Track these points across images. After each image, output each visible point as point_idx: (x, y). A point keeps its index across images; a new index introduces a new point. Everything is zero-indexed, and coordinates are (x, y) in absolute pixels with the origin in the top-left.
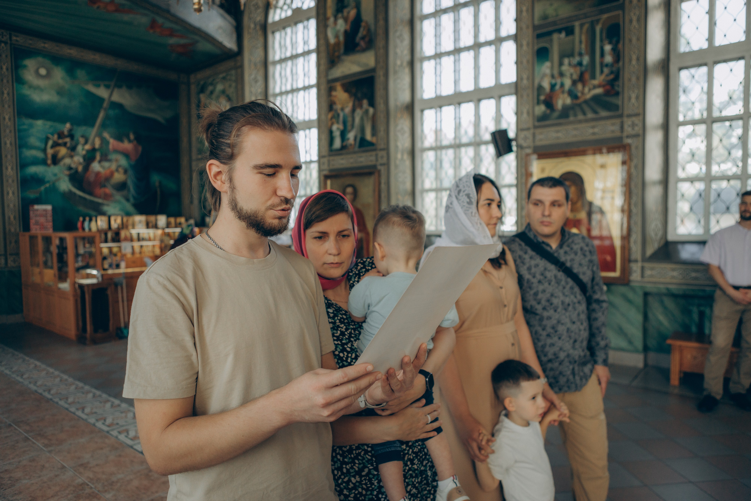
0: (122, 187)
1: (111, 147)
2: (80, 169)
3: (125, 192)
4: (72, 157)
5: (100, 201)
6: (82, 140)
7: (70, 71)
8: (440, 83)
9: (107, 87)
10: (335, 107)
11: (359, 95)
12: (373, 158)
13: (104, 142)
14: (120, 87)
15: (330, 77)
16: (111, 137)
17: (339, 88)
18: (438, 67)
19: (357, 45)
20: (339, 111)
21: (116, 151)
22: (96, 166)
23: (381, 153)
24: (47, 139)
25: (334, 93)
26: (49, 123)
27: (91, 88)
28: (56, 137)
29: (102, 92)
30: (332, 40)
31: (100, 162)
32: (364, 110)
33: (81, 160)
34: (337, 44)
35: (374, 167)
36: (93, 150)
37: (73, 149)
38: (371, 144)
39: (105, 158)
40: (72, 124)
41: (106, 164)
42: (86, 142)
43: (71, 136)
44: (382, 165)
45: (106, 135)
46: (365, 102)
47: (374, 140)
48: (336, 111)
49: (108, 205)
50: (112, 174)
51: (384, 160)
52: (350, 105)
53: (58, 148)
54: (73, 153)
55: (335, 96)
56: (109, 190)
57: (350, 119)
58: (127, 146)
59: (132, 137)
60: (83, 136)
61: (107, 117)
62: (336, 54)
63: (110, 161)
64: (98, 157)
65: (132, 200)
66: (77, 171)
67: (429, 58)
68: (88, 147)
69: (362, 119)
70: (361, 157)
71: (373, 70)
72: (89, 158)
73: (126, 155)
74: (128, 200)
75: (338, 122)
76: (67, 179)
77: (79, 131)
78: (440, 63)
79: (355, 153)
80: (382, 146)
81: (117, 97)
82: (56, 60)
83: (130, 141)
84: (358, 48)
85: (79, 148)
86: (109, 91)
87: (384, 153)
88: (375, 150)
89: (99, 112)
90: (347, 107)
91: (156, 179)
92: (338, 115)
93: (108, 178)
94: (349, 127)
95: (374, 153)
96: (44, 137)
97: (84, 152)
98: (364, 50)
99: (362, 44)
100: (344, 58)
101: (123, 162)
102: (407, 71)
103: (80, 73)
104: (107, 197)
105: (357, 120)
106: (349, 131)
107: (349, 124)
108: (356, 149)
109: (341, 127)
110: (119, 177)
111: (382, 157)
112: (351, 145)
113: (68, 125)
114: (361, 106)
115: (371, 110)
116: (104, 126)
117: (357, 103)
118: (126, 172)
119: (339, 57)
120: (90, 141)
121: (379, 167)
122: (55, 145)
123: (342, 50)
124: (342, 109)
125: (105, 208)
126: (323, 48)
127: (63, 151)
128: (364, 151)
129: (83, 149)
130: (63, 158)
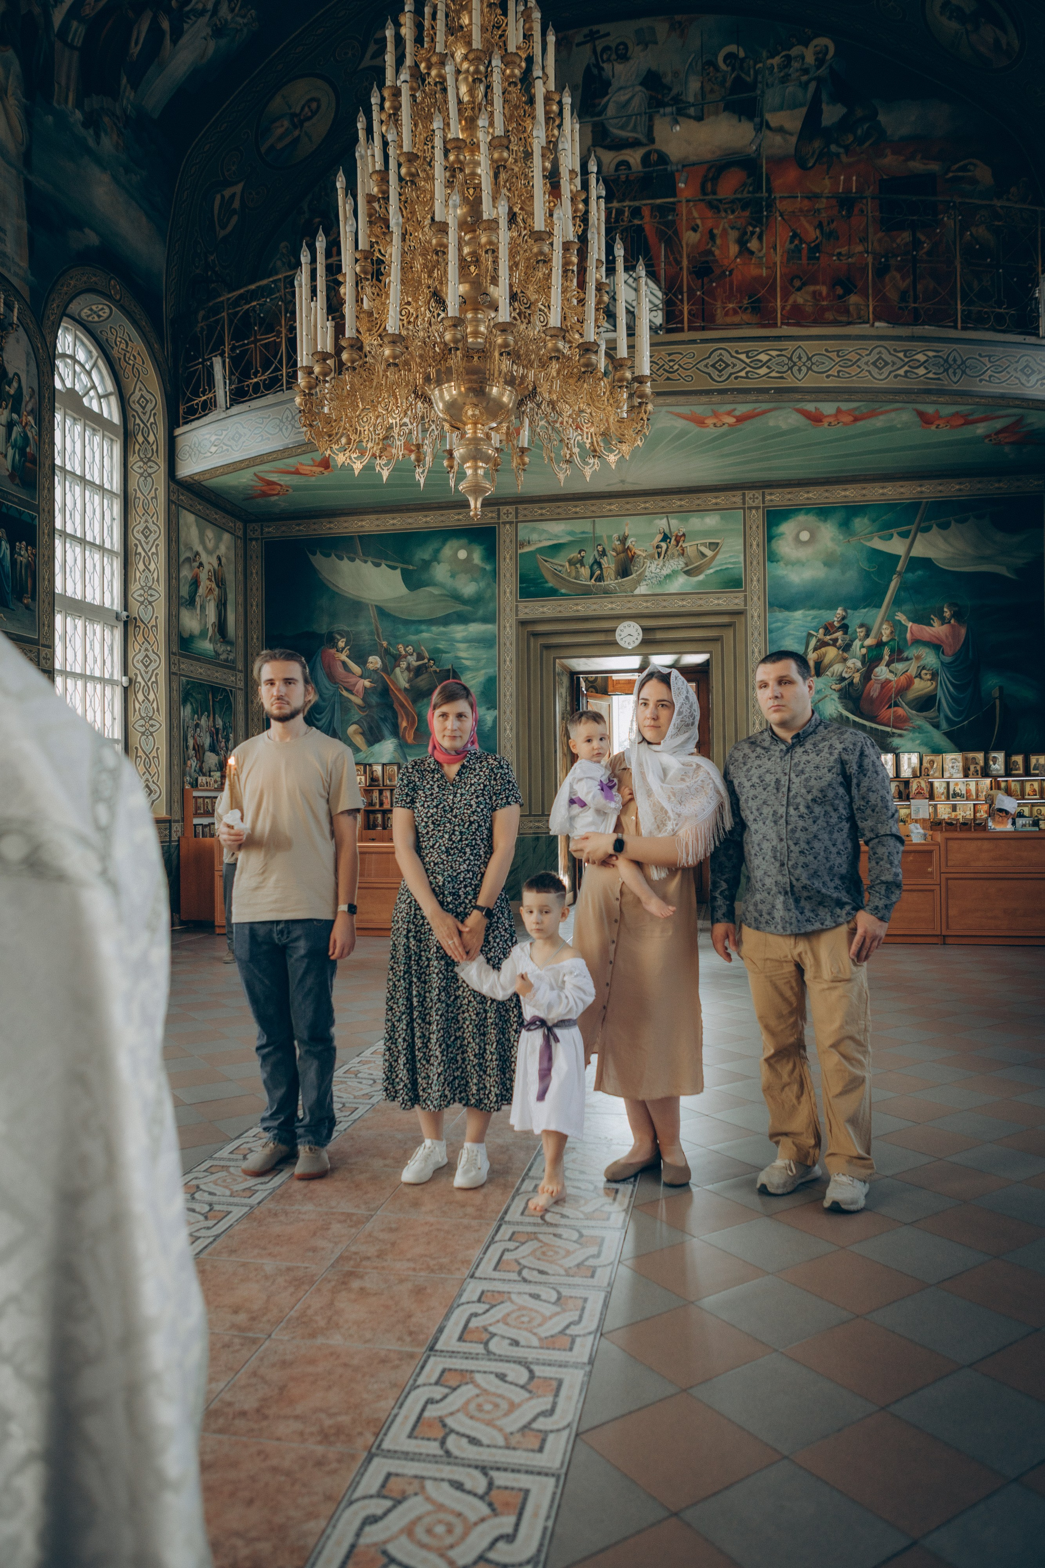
0: (926, 703)
1: (908, 635)
2: (856, 680)
3: (931, 713)
4: (845, 660)
5: (888, 729)
6: (861, 632)
7: (845, 525)
9: (904, 535)
13: (898, 628)
14: (927, 529)
16: (910, 619)
21: (917, 642)
22: (882, 672)
24: (810, 635)
26: (813, 612)
27: (878, 544)
28: (821, 631)
29: (896, 546)
31: (888, 665)
33: (859, 664)
36: (880, 645)
37: (847, 648)
39: (898, 655)
40: (845, 610)
41: (900, 666)
42: (867, 636)
43: (844, 628)
45: (901, 617)
49: (900, 736)
50: (910, 682)
53: (823, 650)
54: (846, 655)
56: (903, 710)
58: (938, 630)
59: (947, 613)
60: (862, 626)
61: (903, 587)
63: (907, 659)
64: (887, 658)
65: (944, 725)
66: (851, 683)
68: (869, 642)
72: (871, 661)
73: (936, 647)
74: (937, 726)
76: (835, 696)
77: (856, 618)
81: (918, 550)
82: (823, 512)
83: (943, 621)
85: (857, 643)
86: (908, 541)
89: (890, 580)
91: (992, 683)
93: (903, 690)
96: (805, 634)
97: (864, 651)
101: (930, 659)
103: (860, 524)
104: (900, 722)
110: (922, 686)
113: (840, 611)
116: (897, 602)
118: (934, 675)
120: (873, 634)
122: (822, 644)
125: (896, 741)
127: (831, 653)
129: (862, 646)
130: (831, 665)
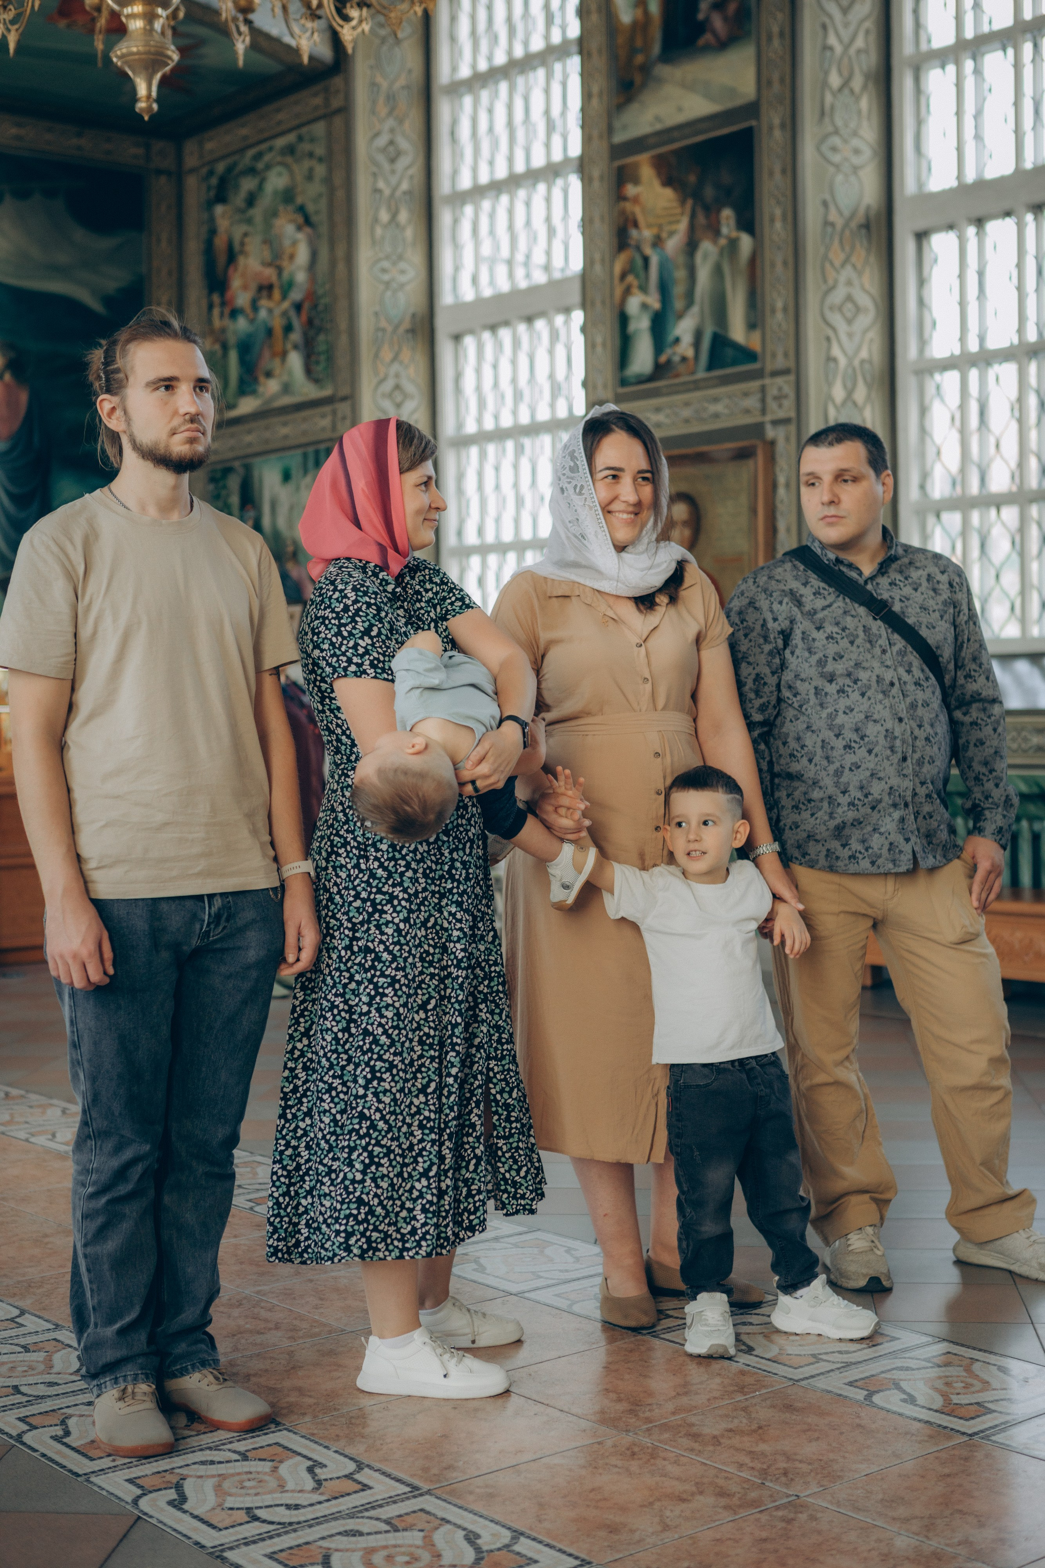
8: (978, 137)
10: (634, 233)
11: (709, 192)
12: (752, 402)
15: (619, 138)
17: (647, 172)
18: (969, 83)
19: (701, 28)
20: (648, 251)
23: (775, 385)
25: (631, 190)
30: (626, 16)
32: (723, 242)
34: (641, 26)
35: (757, 429)
38: (749, 355)
44: (776, 423)
46: (727, 214)
47: (754, 342)
48: (638, 248)
51: (787, 409)
52: (683, 226)
55: (636, 200)
57: (680, 274)
62: (639, 59)
67: (943, 56)
69: (718, 272)
70: (716, 400)
71: (752, 109)
75: (644, 289)
78: (978, 72)
79: (696, 386)
80: (780, 362)
84: (708, 37)
87: (784, 384)
88: (759, 374)
90: (671, 234)
92: (646, 260)
94: (678, 304)
95: (755, 385)
98: (723, 45)
99: (718, 23)
100: (663, 70)
102: (867, 104)
105: (704, 275)
106: (680, 316)
107: (678, 290)
108: (701, 374)
109: (655, 303)
111: (778, 398)
112: (684, 359)
114: (716, 232)
115: (746, 242)
117: (701, 219)
119: (645, 69)
121: (770, 433)
123: (656, 49)
124: (657, 242)
126: (597, 42)
128: (725, 381)
